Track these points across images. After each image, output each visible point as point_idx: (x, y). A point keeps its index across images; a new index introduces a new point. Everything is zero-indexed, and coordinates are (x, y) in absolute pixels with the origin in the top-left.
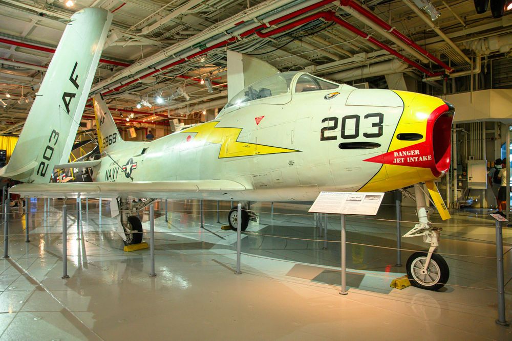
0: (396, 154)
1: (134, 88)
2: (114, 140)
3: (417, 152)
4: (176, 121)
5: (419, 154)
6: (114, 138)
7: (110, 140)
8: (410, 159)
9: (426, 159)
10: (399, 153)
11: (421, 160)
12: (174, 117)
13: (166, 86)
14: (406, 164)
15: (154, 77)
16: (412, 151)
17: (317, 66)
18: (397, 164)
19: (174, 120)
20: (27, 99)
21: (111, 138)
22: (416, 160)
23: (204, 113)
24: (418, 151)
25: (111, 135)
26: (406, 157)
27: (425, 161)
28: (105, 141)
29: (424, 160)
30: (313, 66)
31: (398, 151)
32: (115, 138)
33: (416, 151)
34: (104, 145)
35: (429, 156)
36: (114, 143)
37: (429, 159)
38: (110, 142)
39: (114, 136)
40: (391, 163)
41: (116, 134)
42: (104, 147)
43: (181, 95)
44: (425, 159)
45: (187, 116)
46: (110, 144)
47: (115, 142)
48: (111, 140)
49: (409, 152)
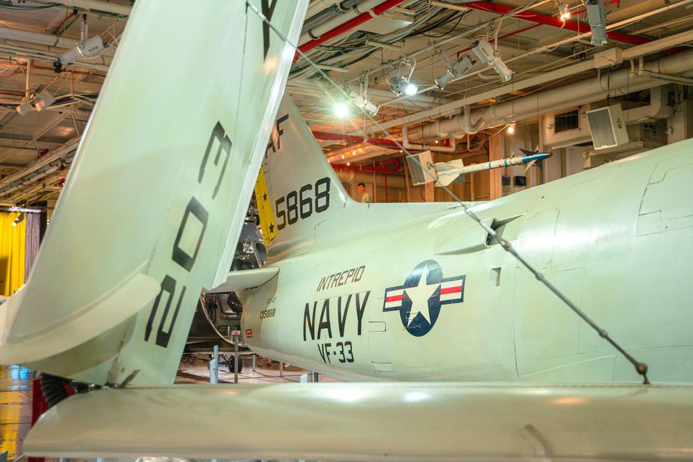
1: (338, 54)
2: (322, 202)
4: (425, 158)
6: (319, 196)
7: (303, 203)
12: (419, 147)
13: (429, 44)
15: (408, 8)
19: (420, 155)
20: (38, 100)
21: (307, 194)
23: (511, 130)
25: (309, 187)
28: (283, 207)
32: (326, 194)
34: (280, 221)
36: (319, 210)
38: (306, 208)
39: (322, 188)
41: (327, 180)
42: (281, 227)
43: (486, 65)
45: (453, 144)
46: (304, 216)
47: (325, 208)
48: (309, 200)
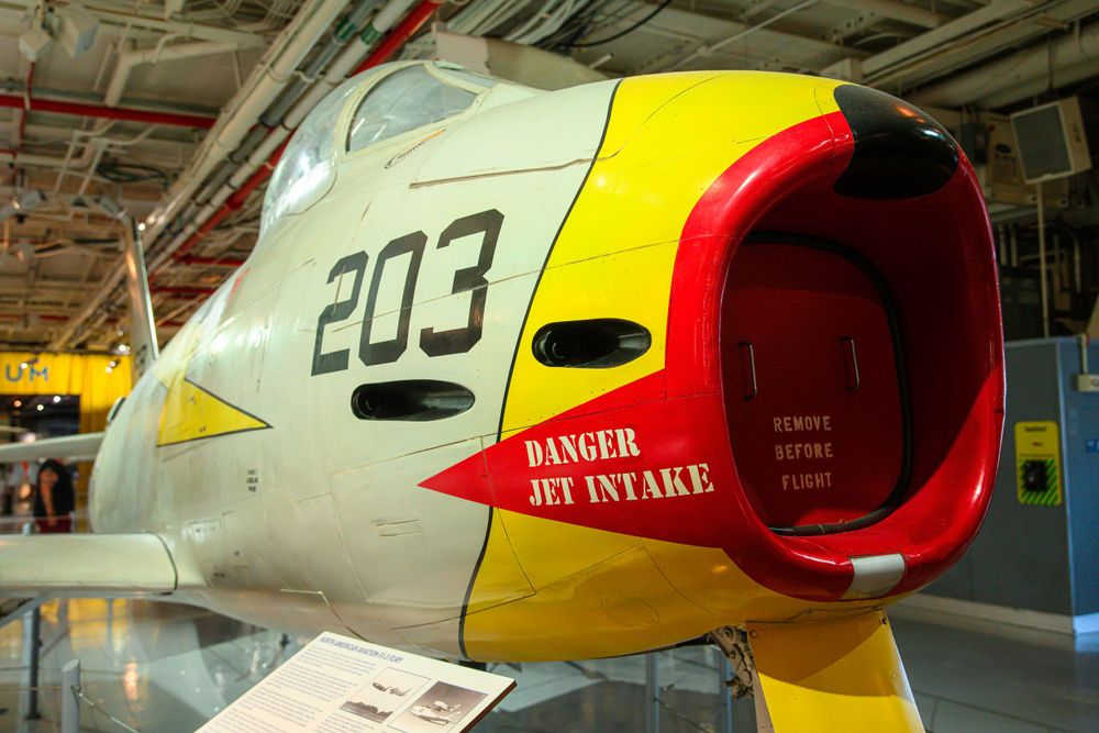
0: (534, 453)
3: (627, 443)
5: (635, 452)
8: (597, 482)
9: (683, 491)
10: (544, 445)
11: (657, 494)
14: (581, 512)
16: (601, 435)
17: (863, 59)
18: (543, 512)
22: (631, 496)
24: (631, 433)
26: (579, 470)
27: (678, 499)
29: (670, 493)
30: (847, 62)
31: (539, 432)
33: (620, 433)
35: (693, 469)
37: (698, 489)
40: (518, 501)
41: (146, 347)
44: (673, 486)
49: (588, 442)
